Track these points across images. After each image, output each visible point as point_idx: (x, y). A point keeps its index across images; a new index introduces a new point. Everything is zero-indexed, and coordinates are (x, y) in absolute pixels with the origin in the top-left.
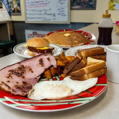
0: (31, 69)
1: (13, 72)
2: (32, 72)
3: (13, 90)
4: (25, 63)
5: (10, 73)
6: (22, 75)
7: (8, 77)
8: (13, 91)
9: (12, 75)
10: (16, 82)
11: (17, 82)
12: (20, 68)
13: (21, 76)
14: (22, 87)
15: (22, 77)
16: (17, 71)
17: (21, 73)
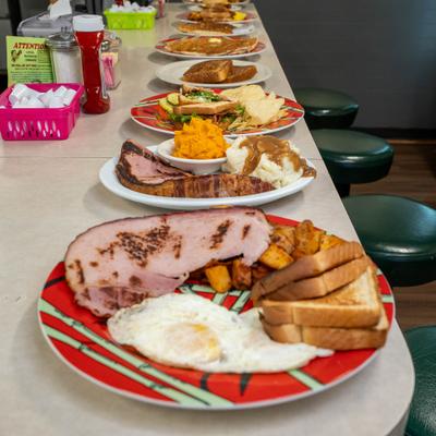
0: (179, 246)
1: (127, 241)
2: (178, 256)
3: (87, 290)
4: (179, 221)
5: (118, 240)
6: (145, 256)
7: (102, 252)
8: (82, 294)
9: (116, 249)
10: (112, 271)
11: (116, 274)
12: (155, 235)
13: (139, 258)
14: (119, 290)
15: (140, 262)
16: (139, 241)
17: (146, 251)
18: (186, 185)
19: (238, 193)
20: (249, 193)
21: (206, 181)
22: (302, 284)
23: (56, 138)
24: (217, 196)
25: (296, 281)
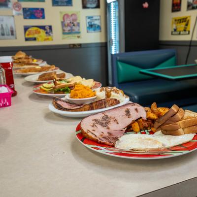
0: (116, 120)
1: (97, 122)
2: (118, 123)
3: (99, 138)
5: (94, 122)
6: (107, 125)
7: (93, 126)
9: (96, 125)
11: (102, 132)
12: (104, 118)
13: (105, 126)
14: (107, 137)
15: (107, 127)
16: (101, 121)
18: (94, 105)
19: (112, 105)
20: (115, 105)
21: (101, 102)
22: (175, 117)
23: (7, 106)
24: (105, 107)
25: (172, 117)
